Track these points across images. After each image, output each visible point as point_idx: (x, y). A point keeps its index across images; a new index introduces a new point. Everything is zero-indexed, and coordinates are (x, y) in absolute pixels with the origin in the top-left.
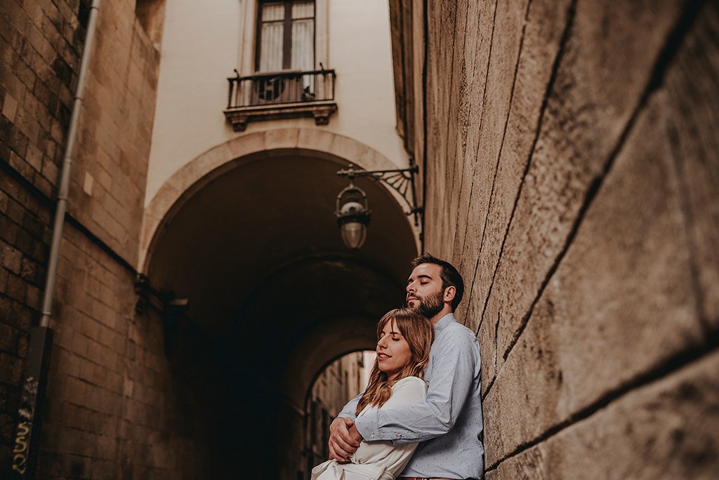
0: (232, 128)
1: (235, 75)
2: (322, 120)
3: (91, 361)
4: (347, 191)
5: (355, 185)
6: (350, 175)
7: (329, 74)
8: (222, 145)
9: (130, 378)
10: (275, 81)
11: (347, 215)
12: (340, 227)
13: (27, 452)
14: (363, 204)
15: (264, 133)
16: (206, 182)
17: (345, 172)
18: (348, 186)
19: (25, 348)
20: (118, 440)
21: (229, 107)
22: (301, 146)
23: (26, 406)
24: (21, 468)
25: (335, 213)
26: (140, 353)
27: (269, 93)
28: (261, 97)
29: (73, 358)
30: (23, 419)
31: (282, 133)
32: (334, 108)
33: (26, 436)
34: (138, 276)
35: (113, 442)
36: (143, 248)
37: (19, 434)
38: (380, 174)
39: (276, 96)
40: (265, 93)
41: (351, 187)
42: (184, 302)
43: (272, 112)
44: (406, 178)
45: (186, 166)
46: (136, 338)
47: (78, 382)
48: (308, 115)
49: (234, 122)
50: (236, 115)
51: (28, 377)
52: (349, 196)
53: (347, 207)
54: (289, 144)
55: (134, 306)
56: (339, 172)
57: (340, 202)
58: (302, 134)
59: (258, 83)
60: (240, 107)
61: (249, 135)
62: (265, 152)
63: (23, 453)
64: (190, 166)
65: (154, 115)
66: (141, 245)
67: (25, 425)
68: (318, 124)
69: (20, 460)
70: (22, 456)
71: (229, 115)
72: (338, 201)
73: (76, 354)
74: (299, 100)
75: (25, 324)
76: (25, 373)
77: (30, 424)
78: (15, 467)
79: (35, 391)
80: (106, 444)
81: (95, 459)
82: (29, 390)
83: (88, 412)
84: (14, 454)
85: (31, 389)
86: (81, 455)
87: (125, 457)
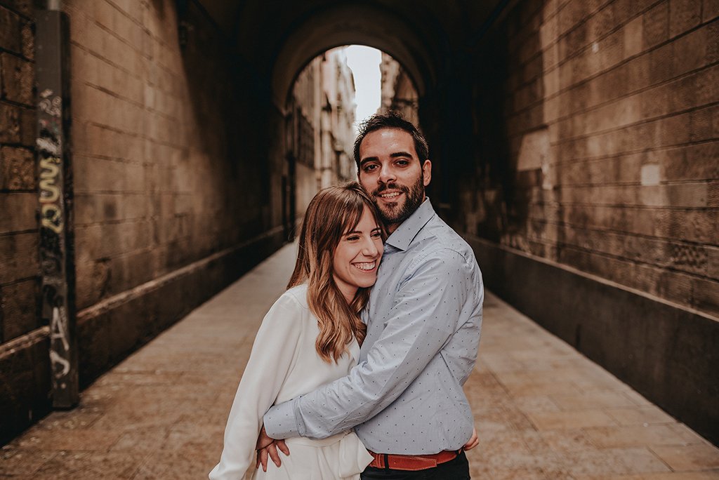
3: (109, 62)
9: (151, 84)
13: (62, 202)
19: (30, 45)
20: (145, 165)
23: (46, 134)
24: (56, 223)
26: (157, 49)
29: (90, 59)
30: (46, 154)
33: (56, 178)
35: (141, 168)
37: (43, 175)
47: (100, 93)
51: (43, 90)
63: (56, 203)
67: (51, 162)
69: (51, 214)
70: (54, 207)
73: (92, 52)
75: (25, 6)
76: (37, 85)
77: (58, 160)
78: (46, 222)
79: (58, 112)
80: (134, 173)
81: (125, 194)
82: (48, 110)
83: (113, 133)
84: (42, 204)
85: (51, 109)
86: (111, 192)
87: (153, 186)
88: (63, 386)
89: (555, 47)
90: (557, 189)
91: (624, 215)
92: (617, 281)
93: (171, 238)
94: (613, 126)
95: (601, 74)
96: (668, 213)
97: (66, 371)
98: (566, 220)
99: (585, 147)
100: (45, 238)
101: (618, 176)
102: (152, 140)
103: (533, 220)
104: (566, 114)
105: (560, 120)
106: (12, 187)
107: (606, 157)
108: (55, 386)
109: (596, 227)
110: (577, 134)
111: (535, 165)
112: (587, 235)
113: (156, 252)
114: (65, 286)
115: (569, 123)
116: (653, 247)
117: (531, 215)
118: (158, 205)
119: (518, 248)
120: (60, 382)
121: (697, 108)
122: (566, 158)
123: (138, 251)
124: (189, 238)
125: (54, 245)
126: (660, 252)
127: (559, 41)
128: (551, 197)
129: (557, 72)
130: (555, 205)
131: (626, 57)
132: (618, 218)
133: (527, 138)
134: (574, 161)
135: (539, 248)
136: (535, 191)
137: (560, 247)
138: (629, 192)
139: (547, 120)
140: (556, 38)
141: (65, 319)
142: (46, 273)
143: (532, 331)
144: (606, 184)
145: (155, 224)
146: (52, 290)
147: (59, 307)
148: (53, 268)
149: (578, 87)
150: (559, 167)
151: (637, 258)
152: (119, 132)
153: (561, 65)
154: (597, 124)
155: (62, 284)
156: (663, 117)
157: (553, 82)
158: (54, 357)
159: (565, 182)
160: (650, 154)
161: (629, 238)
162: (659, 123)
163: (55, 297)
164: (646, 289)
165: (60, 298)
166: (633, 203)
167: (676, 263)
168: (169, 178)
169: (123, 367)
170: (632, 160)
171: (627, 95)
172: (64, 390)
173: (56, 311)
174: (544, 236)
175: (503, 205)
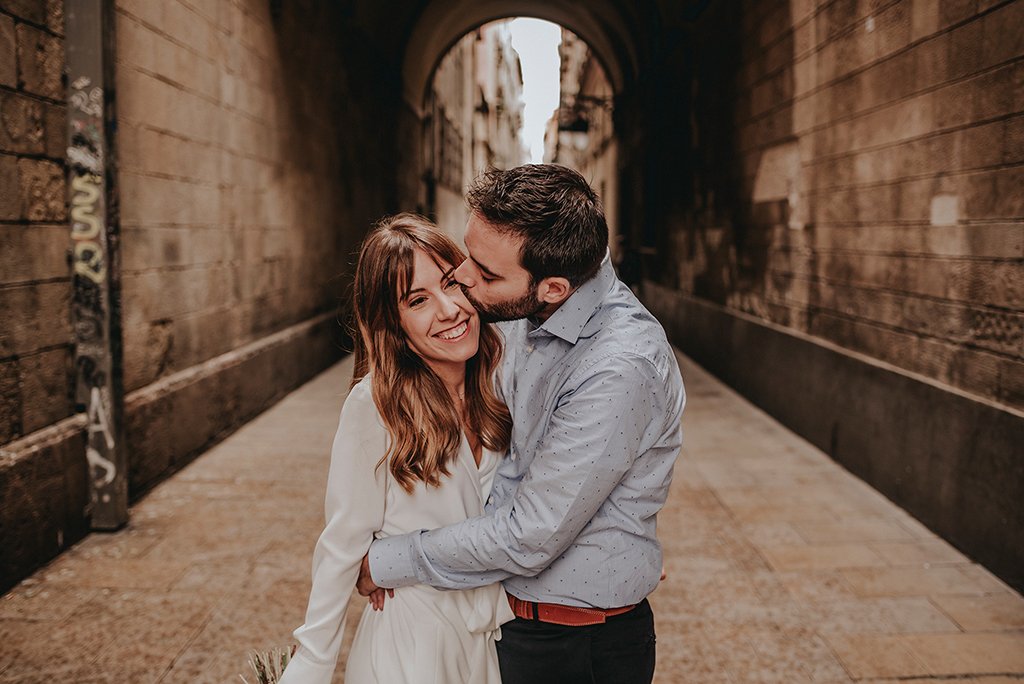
3: (170, 39)
9: (230, 71)
13: (103, 238)
19: (58, 13)
20: (222, 187)
23: (80, 141)
24: (96, 269)
26: (238, 20)
30: (82, 171)
33: (95, 205)
35: (216, 192)
37: (77, 200)
47: (157, 83)
51: (77, 78)
63: (96, 239)
67: (89, 182)
69: (88, 255)
70: (92, 246)
73: (146, 24)
76: (68, 70)
77: (99, 179)
78: (81, 268)
79: (98, 110)
80: (207, 197)
81: (194, 228)
82: (83, 108)
83: (176, 141)
84: (75, 242)
85: (88, 106)
86: (174, 225)
87: (233, 217)
88: (106, 498)
89: (812, 23)
90: (810, 229)
91: (904, 267)
92: (893, 362)
93: (258, 292)
94: (892, 139)
95: (878, 63)
96: (967, 265)
97: (110, 477)
98: (822, 273)
99: (851, 169)
100: (80, 289)
101: (897, 212)
102: (232, 152)
103: (774, 273)
104: (826, 120)
105: (816, 129)
106: (33, 216)
107: (881, 184)
108: (95, 498)
109: (864, 284)
110: (840, 151)
111: (780, 194)
112: (851, 295)
113: (237, 312)
114: (109, 358)
115: (829, 133)
116: (945, 314)
117: (772, 265)
118: (239, 245)
119: (752, 312)
120: (101, 492)
121: (1014, 114)
122: (823, 185)
123: (212, 310)
124: (284, 292)
125: (93, 299)
126: (954, 322)
127: (817, 15)
128: (800, 241)
129: (813, 59)
130: (806, 252)
131: (914, 39)
132: (895, 271)
133: (768, 155)
134: (835, 189)
135: (781, 313)
136: (778, 231)
137: (812, 312)
138: (913, 236)
139: (797, 129)
140: (813, 9)
141: (108, 405)
142: (82, 340)
143: (770, 431)
144: (880, 222)
145: (236, 271)
146: (89, 363)
147: (99, 387)
148: (91, 332)
149: (844, 82)
150: (813, 195)
151: (921, 330)
152: (185, 139)
153: (819, 49)
154: (869, 136)
155: (104, 356)
156: (964, 127)
157: (808, 75)
158: (93, 457)
159: (821, 218)
160: (945, 180)
161: (910, 301)
162: (959, 135)
163: (94, 374)
164: (933, 373)
165: (102, 375)
166: (919, 250)
167: (978, 337)
168: (256, 207)
169: (191, 473)
170: (918, 188)
171: (913, 95)
172: (107, 504)
173: (95, 393)
174: (789, 296)
175: (732, 251)
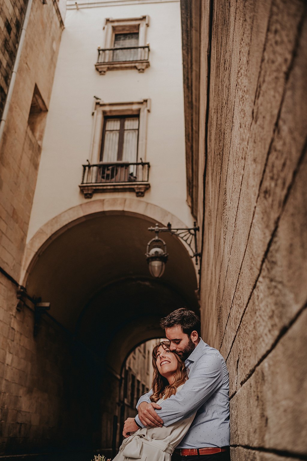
0: (83, 196)
1: (87, 163)
2: (140, 194)
4: (154, 241)
5: (159, 237)
6: (156, 230)
7: (146, 165)
8: (77, 206)
9: (10, 353)
10: (112, 168)
11: (153, 256)
12: (148, 263)
14: (163, 249)
15: (104, 200)
16: (66, 229)
17: (153, 228)
18: (154, 237)
21: (83, 183)
22: (126, 209)
25: (146, 254)
26: (17, 336)
27: (108, 175)
28: (103, 177)
31: (115, 201)
32: (148, 186)
34: (20, 287)
36: (24, 269)
38: (175, 231)
39: (112, 177)
40: (105, 175)
41: (157, 238)
42: (47, 304)
43: (109, 187)
44: (191, 234)
45: (54, 219)
46: (16, 326)
48: (131, 190)
49: (85, 192)
50: (86, 188)
52: (155, 244)
53: (153, 251)
54: (119, 208)
55: (16, 306)
56: (149, 228)
57: (149, 248)
58: (127, 202)
59: (101, 169)
60: (89, 183)
61: (95, 201)
62: (104, 212)
64: (56, 219)
65: (35, 185)
66: (22, 268)
68: (137, 196)
71: (82, 188)
72: (148, 247)
74: (126, 180)
93: (11, 435)
118: (5, 415)
124: (25, 438)
168: (16, 402)
